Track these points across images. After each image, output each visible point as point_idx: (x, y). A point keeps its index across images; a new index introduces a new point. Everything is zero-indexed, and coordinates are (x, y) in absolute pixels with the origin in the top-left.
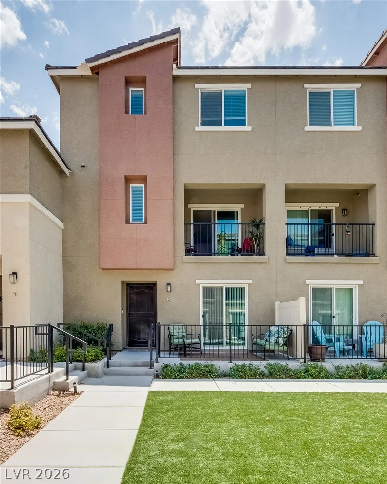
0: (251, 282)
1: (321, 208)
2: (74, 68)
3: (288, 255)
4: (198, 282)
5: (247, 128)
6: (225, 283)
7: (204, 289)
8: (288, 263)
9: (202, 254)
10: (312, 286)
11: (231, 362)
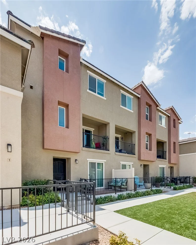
0: (105, 161)
1: (117, 136)
2: (30, 26)
3: (116, 152)
4: (88, 159)
5: (104, 98)
6: (97, 161)
7: (90, 163)
8: (116, 155)
9: (89, 147)
10: (121, 164)
11: (116, 194)
